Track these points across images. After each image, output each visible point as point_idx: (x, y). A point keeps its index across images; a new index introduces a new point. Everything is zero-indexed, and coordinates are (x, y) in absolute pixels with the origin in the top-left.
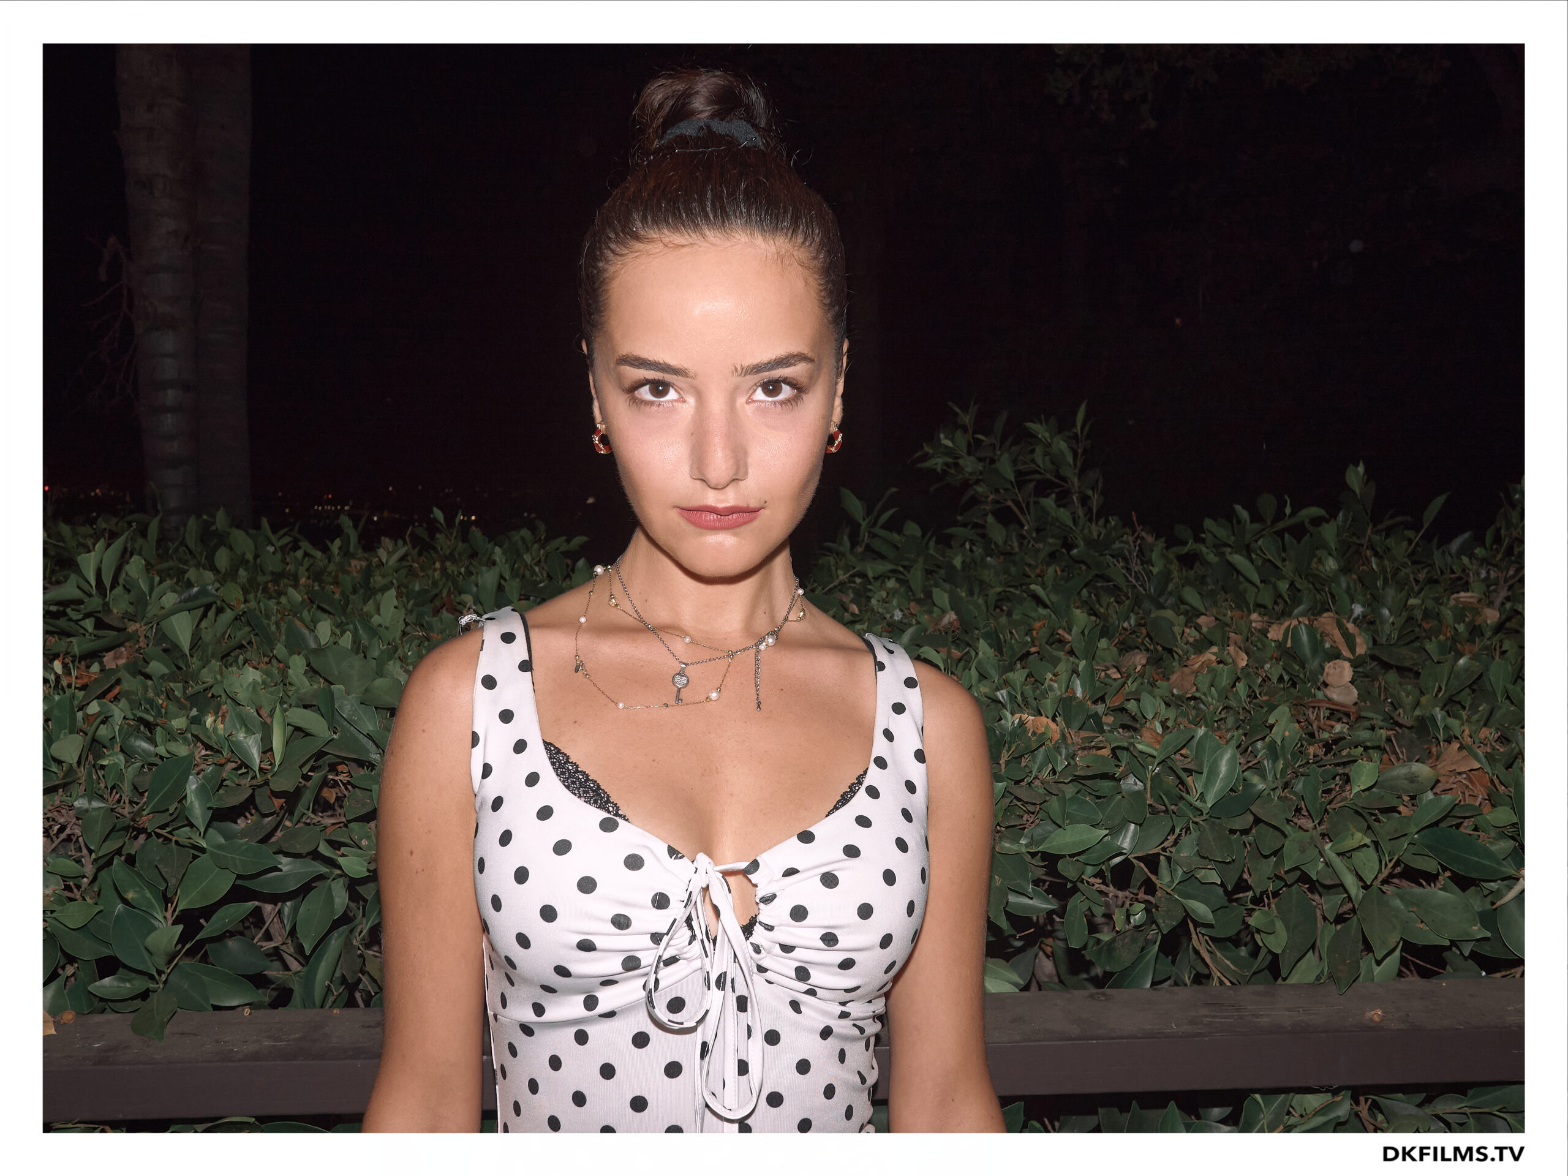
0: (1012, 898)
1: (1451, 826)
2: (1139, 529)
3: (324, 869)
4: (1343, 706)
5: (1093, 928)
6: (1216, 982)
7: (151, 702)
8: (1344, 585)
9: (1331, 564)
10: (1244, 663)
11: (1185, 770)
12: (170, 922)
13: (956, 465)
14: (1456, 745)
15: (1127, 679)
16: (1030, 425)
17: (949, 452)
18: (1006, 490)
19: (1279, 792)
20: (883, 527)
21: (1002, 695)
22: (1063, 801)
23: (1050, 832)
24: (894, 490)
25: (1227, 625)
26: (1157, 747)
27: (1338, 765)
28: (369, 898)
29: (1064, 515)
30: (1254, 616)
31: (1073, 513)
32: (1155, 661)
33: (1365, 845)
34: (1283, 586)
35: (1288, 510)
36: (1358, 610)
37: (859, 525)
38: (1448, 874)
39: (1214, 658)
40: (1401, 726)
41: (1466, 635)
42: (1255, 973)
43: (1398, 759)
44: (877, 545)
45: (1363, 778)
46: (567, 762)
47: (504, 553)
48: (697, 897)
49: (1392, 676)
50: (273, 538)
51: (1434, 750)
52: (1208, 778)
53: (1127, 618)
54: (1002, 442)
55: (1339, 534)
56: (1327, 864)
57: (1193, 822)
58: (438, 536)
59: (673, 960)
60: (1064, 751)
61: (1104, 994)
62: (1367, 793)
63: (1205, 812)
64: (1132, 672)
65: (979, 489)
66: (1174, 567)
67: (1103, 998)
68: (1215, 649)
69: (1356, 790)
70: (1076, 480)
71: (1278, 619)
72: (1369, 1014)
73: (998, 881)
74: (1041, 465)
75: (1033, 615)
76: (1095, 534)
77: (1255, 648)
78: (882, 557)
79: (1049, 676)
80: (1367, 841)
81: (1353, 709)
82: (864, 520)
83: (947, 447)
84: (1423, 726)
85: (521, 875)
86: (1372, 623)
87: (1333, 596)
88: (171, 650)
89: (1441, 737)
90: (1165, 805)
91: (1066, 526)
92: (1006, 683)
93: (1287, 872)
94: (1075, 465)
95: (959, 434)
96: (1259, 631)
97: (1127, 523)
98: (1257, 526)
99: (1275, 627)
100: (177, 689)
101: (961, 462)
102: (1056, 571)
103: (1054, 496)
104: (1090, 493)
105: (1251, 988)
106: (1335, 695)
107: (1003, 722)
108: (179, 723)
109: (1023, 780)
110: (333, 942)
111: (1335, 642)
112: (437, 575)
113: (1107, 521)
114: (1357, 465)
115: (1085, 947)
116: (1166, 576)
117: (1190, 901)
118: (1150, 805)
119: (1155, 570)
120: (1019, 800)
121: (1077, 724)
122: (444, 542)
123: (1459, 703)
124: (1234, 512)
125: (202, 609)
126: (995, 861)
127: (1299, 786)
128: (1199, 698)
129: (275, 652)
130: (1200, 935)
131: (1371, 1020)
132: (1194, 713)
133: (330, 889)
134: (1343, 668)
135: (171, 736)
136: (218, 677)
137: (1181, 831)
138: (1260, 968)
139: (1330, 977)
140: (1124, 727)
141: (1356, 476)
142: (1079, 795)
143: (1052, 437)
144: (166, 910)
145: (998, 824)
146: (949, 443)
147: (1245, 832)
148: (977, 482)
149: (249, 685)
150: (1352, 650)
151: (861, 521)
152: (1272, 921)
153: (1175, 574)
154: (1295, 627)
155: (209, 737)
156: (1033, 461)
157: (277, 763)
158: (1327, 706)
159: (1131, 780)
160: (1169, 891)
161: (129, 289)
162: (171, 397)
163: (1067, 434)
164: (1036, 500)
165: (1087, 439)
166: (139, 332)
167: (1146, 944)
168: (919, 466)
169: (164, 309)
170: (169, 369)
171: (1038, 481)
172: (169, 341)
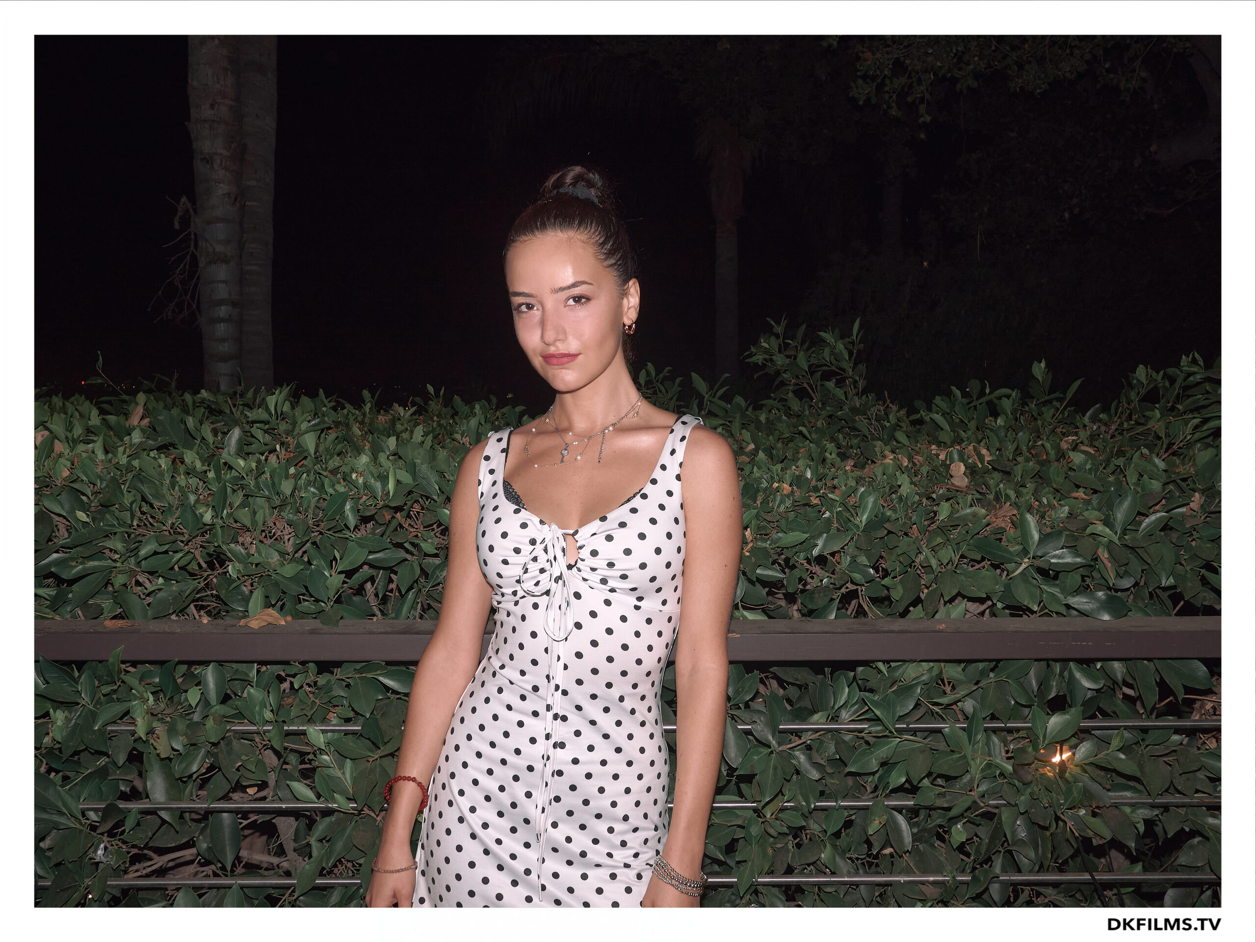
0: (760, 571)
2: (888, 401)
3: (407, 556)
4: (960, 488)
6: (869, 617)
10: (906, 464)
11: (853, 507)
12: (334, 577)
13: (771, 360)
16: (822, 334)
17: (766, 351)
18: (803, 376)
20: (721, 398)
22: (787, 519)
23: (782, 536)
24: (727, 375)
31: (845, 393)
33: (946, 546)
35: (987, 391)
37: (704, 397)
38: (989, 562)
40: (982, 494)
42: (890, 615)
44: (714, 409)
45: (944, 512)
47: (481, 408)
50: (326, 402)
51: (998, 506)
52: (863, 511)
54: (802, 345)
55: (1013, 404)
57: (857, 534)
58: (431, 402)
59: (543, 571)
63: (861, 528)
65: (785, 376)
68: (893, 457)
69: (941, 518)
70: (851, 370)
73: (753, 560)
74: (828, 360)
75: (801, 445)
76: (858, 404)
78: (716, 416)
81: (965, 489)
82: (707, 394)
83: (765, 348)
84: (997, 496)
89: (1003, 501)
90: (843, 527)
91: (840, 399)
92: (770, 471)
94: (850, 360)
95: (773, 338)
97: (880, 398)
98: (965, 400)
99: (943, 452)
101: (774, 358)
102: (823, 423)
104: (857, 378)
106: (956, 482)
109: (769, 513)
112: (435, 424)
113: (867, 397)
114: (1040, 362)
115: (796, 592)
117: (854, 574)
118: (835, 527)
119: (888, 425)
121: (804, 490)
122: (434, 406)
124: (952, 391)
127: (914, 518)
128: (873, 478)
131: (939, 628)
133: (411, 564)
134: (960, 466)
141: (1039, 369)
142: (797, 519)
143: (836, 343)
144: (332, 570)
146: (766, 345)
147: (883, 538)
148: (785, 372)
150: (982, 463)
151: (704, 394)
152: (895, 583)
153: (902, 428)
154: (953, 451)
155: (354, 483)
156: (824, 358)
157: (391, 495)
159: (827, 514)
160: (843, 569)
161: (195, 234)
162: (223, 311)
163: (847, 340)
164: (822, 383)
165: (860, 343)
166: (201, 265)
167: (832, 600)
168: (747, 360)
169: (219, 248)
170: (222, 292)
171: (824, 371)
172: (222, 272)
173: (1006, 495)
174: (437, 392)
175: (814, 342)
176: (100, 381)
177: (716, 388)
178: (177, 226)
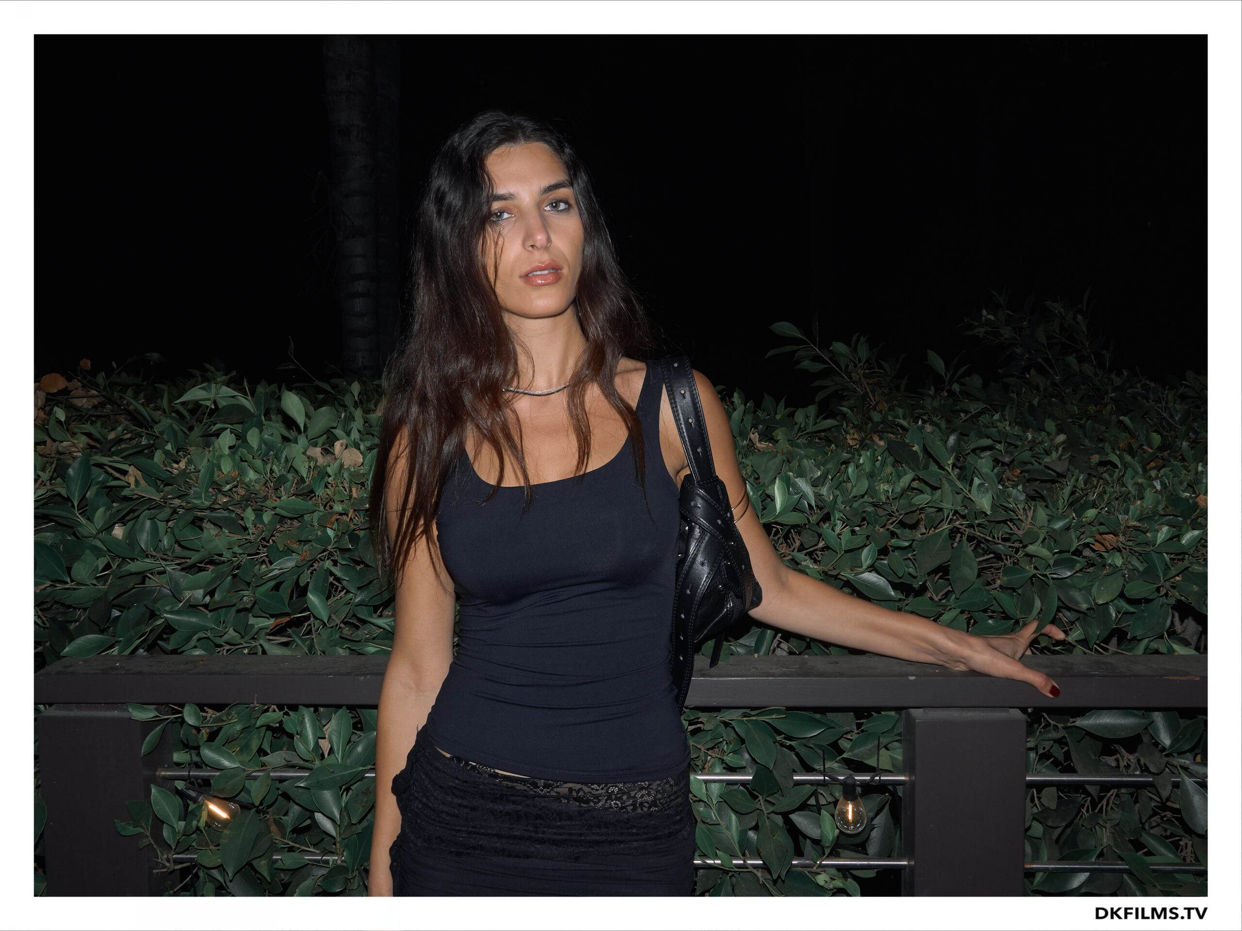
2: (1143, 378)
13: (996, 333)
16: (1050, 303)
17: (989, 324)
37: (942, 376)
65: (1016, 350)
82: (946, 373)
83: (987, 320)
95: (997, 310)
97: (1134, 374)
101: (1001, 330)
113: (1120, 373)
143: (1066, 311)
148: (1014, 345)
151: (943, 372)
161: (333, 209)
166: (340, 239)
169: (357, 222)
170: (360, 266)
172: (359, 246)
175: (1042, 313)
176: (291, 367)
177: (954, 366)
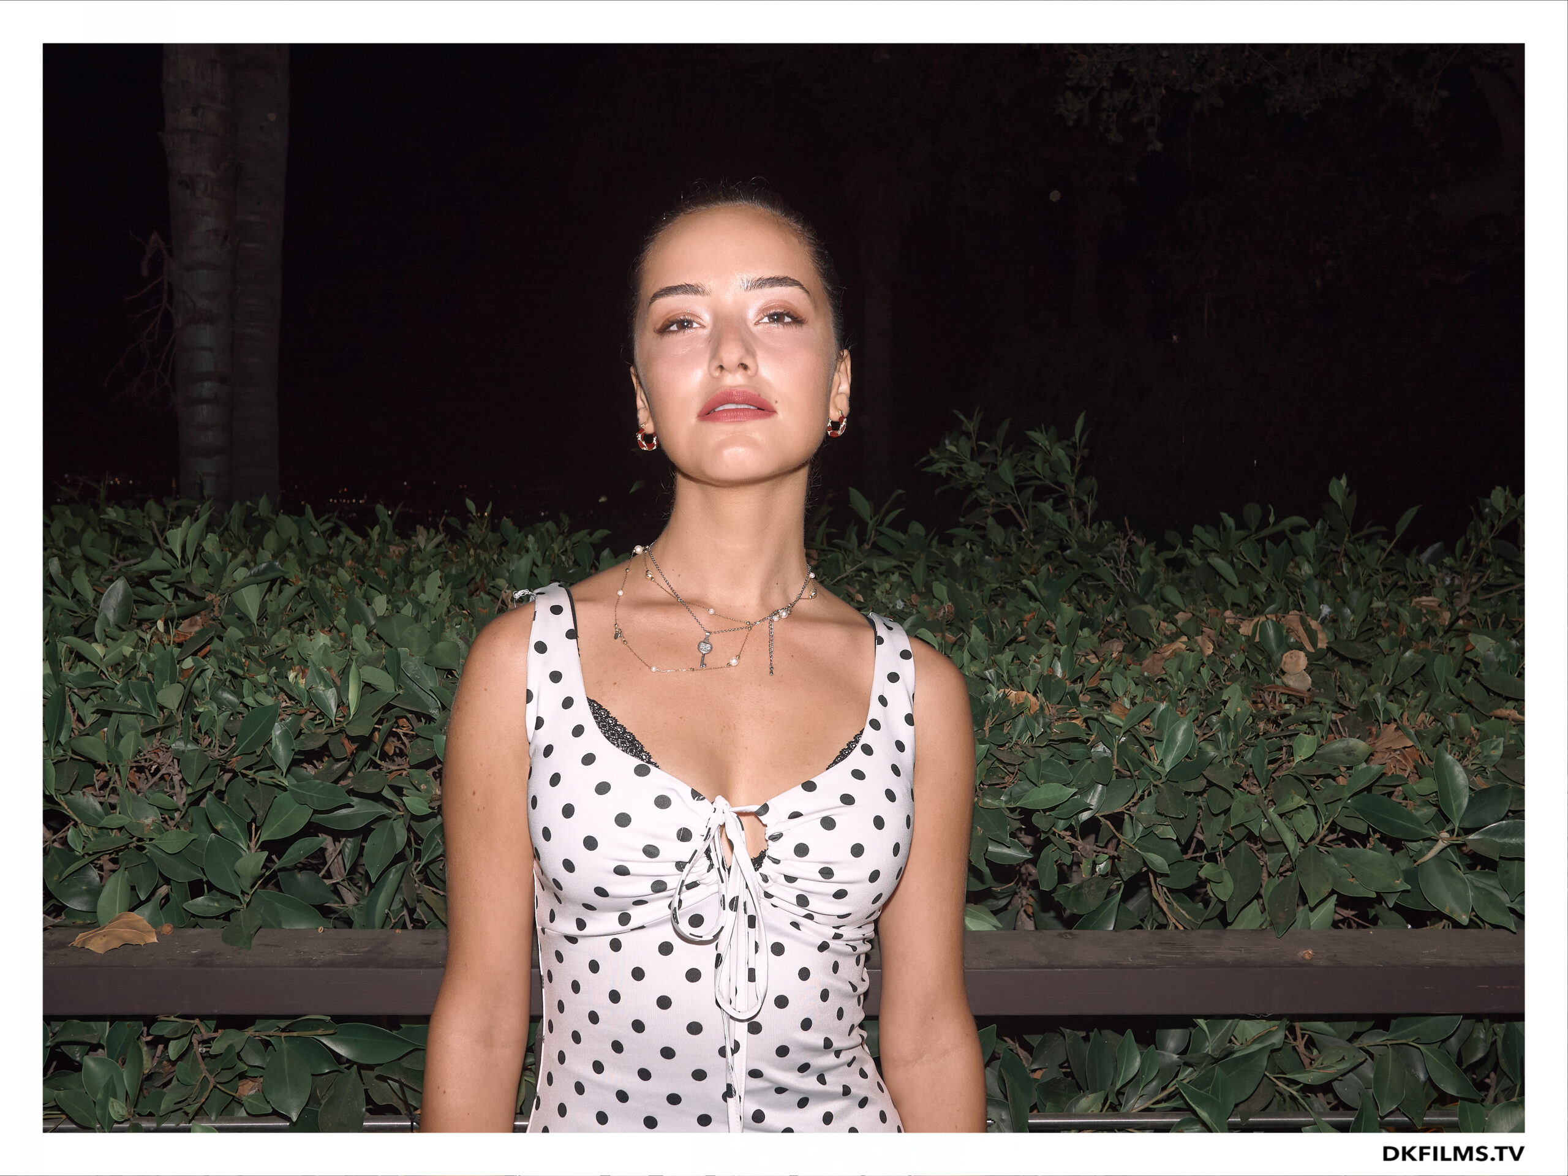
0: (991, 848)
1: (1384, 794)
2: (1130, 533)
3: (386, 811)
4: (1298, 692)
5: (1063, 877)
6: (1171, 927)
7: (235, 661)
8: (1316, 589)
9: (1307, 569)
10: (1210, 652)
11: (1148, 739)
12: (253, 852)
13: (960, 470)
14: (1393, 726)
15: (1103, 662)
16: (1030, 433)
17: (953, 457)
18: (1006, 494)
19: (1231, 761)
20: (891, 525)
21: (990, 673)
22: (1038, 761)
23: (1027, 791)
24: (900, 491)
25: (1203, 621)
26: (1124, 719)
27: (1285, 737)
28: (425, 838)
29: (1060, 519)
30: (1228, 613)
31: (1069, 517)
32: (1132, 649)
33: (1303, 807)
34: (1261, 589)
35: (1272, 519)
36: (1326, 610)
37: (868, 523)
38: (1378, 836)
39: (1184, 647)
40: (1347, 709)
41: (1421, 633)
42: (1205, 921)
43: (1342, 736)
44: (884, 543)
45: (1304, 750)
46: (608, 716)
47: (537, 541)
48: (715, 832)
49: (1346, 667)
50: (316, 524)
51: (1374, 730)
52: (1167, 747)
53: (1112, 613)
54: (1004, 449)
55: (1317, 541)
56: (1271, 823)
57: (1154, 786)
58: (470, 525)
59: (694, 885)
60: (1041, 721)
61: (1070, 934)
62: (1307, 763)
63: (1163, 775)
64: (1109, 657)
65: (982, 493)
66: (1161, 569)
67: (1069, 937)
68: (1185, 639)
69: (1297, 759)
70: (1073, 486)
71: (1250, 616)
72: (1301, 954)
73: (980, 831)
74: (1040, 472)
75: (1025, 607)
76: (1089, 537)
77: (1227, 642)
78: (887, 553)
79: (1033, 658)
80: (1304, 803)
81: (1307, 695)
82: (871, 519)
83: (951, 452)
84: (1367, 711)
85: (568, 811)
86: (1335, 621)
87: (1303, 597)
88: (243, 618)
89: (1381, 719)
90: (1129, 771)
91: (1062, 529)
92: (994, 663)
93: (1232, 828)
94: (1073, 471)
96: (1232, 626)
97: (1119, 527)
98: (1242, 533)
99: (1246, 623)
100: (254, 650)
101: (964, 466)
102: (1048, 569)
103: (1051, 500)
104: (1085, 498)
105: (1202, 932)
106: (1291, 682)
107: (989, 695)
108: (261, 678)
109: (1005, 745)
110: (391, 876)
111: (1299, 637)
112: (471, 561)
113: (1101, 525)
114: (1339, 478)
115: (1054, 890)
116: (1152, 577)
117: (1150, 854)
118: (1117, 770)
119: (1142, 571)
120: (1001, 762)
121: (1056, 700)
122: (475, 531)
123: (1403, 692)
124: (1221, 519)
125: (268, 583)
126: (976, 814)
127: (1248, 757)
128: (1166, 680)
129: (335, 623)
130: (1159, 887)
131: (1303, 958)
132: (1160, 692)
133: (392, 828)
134: (1299, 657)
135: (256, 688)
136: (290, 642)
137: (1144, 792)
138: (1211, 917)
139: (1271, 924)
140: (1097, 702)
141: (1338, 488)
142: (1053, 759)
143: (1051, 447)
144: (250, 840)
145: (981, 783)
146: (953, 449)
147: (1199, 794)
148: (980, 486)
149: (320, 648)
150: (1314, 644)
151: (868, 519)
152: (1221, 874)
153: (1162, 576)
154: (1263, 623)
155: (291, 690)
156: (1033, 467)
157: (352, 713)
158: (1284, 691)
159: (1101, 748)
160: (1131, 845)
161: (170, 284)
162: (207, 388)
163: (1066, 442)
164: (1034, 504)
165: (1085, 447)
166: (178, 325)
167: (1110, 893)
168: (926, 469)
169: (203, 304)
170: (206, 362)
171: (1037, 487)
172: (206, 335)
173: (1386, 710)
174: (481, 508)
175: (1020, 444)
177: (883, 510)
178: (145, 272)
